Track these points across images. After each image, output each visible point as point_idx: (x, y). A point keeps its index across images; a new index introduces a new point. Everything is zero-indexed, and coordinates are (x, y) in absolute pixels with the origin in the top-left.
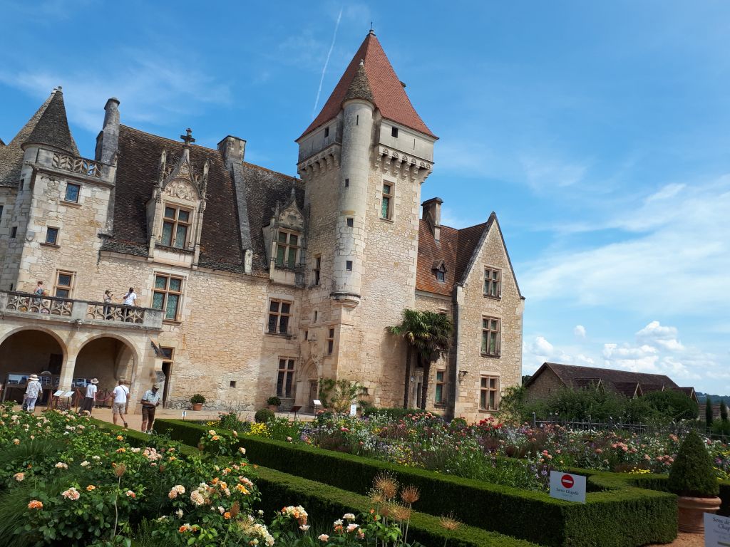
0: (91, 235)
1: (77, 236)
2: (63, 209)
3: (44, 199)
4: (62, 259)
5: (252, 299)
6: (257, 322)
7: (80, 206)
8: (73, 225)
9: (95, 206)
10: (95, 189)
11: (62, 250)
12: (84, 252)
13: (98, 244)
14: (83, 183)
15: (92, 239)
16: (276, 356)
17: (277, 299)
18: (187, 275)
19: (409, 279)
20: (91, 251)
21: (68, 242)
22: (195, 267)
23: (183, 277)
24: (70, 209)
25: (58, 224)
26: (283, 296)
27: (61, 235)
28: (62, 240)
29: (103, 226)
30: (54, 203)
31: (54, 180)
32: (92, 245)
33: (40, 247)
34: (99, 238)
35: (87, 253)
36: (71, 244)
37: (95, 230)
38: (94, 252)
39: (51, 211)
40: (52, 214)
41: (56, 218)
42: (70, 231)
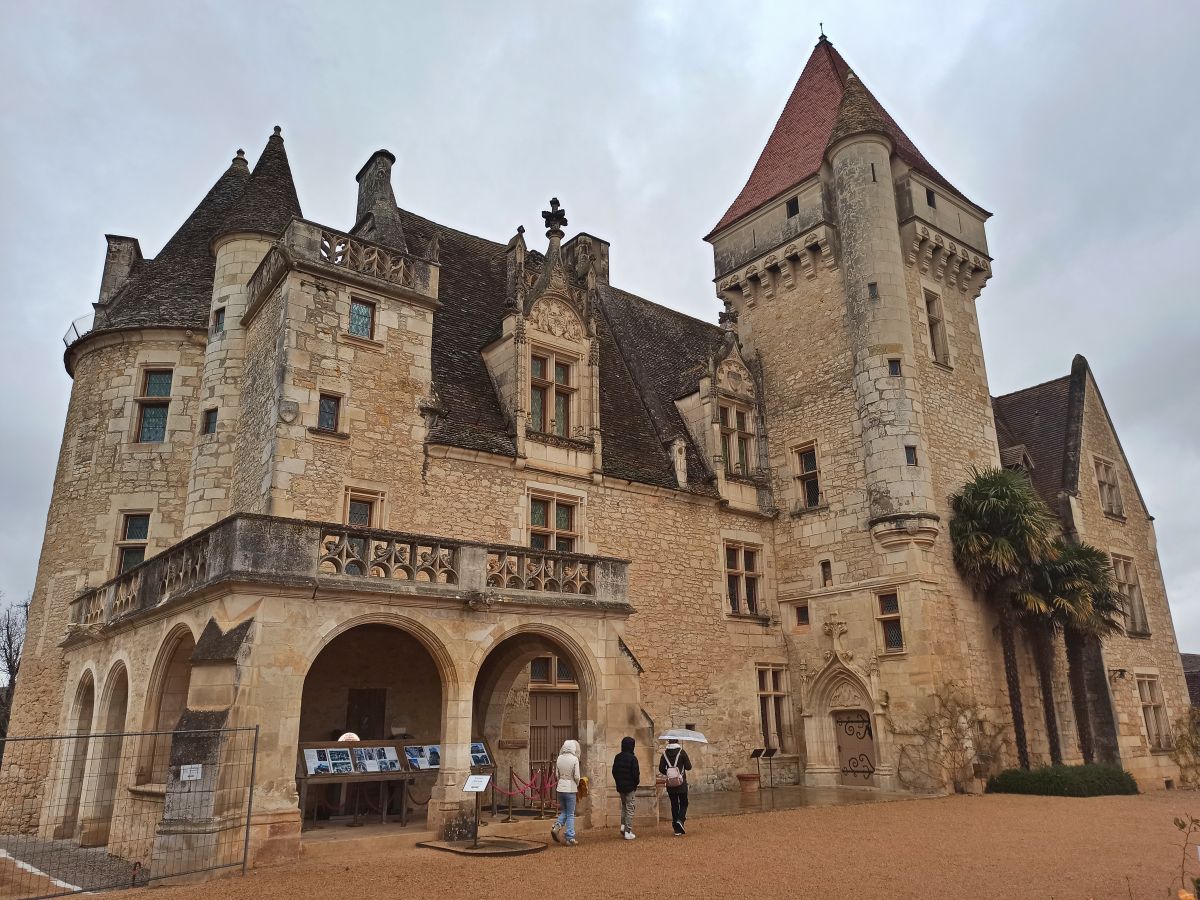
0: (406, 410)
1: (379, 411)
2: (347, 353)
3: (310, 329)
4: (355, 465)
5: (696, 543)
6: (709, 591)
7: (381, 346)
8: (369, 389)
9: (408, 348)
10: (405, 311)
11: (356, 443)
12: (395, 449)
13: (420, 431)
14: (382, 299)
15: (408, 419)
16: (751, 663)
17: (734, 542)
20: (408, 445)
21: (364, 426)
22: (598, 478)
23: (577, 498)
24: (361, 354)
25: (342, 387)
26: (746, 534)
27: (347, 410)
28: (352, 421)
29: (427, 390)
30: (328, 339)
31: (325, 290)
32: (409, 431)
33: (310, 436)
34: (422, 415)
35: (402, 450)
36: (369, 430)
37: (413, 398)
38: (414, 447)
39: (325, 357)
40: (328, 364)
41: (336, 374)
42: (365, 401)
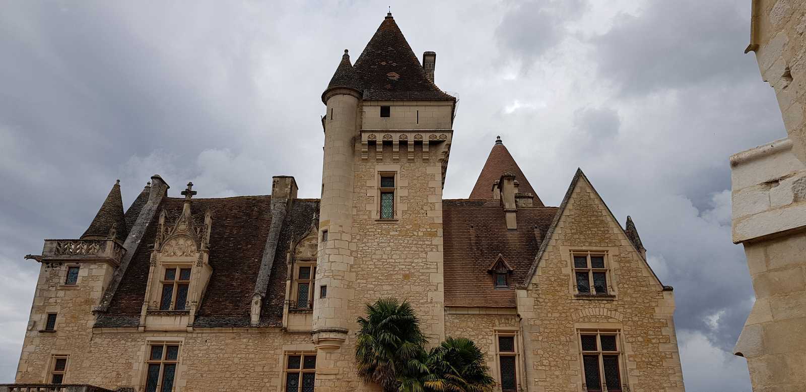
0: (86, 314)
1: (73, 317)
2: (61, 294)
3: (46, 287)
4: (57, 343)
5: (262, 356)
7: (77, 286)
8: (69, 307)
10: (92, 266)
11: (60, 334)
12: (78, 333)
13: (92, 321)
14: (82, 264)
15: (86, 318)
17: (295, 352)
18: (183, 339)
19: (430, 294)
20: (85, 330)
21: (64, 325)
22: (191, 329)
23: (179, 342)
24: (68, 292)
25: (56, 309)
26: (303, 346)
27: (59, 319)
28: (58, 324)
29: (98, 302)
30: (54, 289)
31: (56, 267)
32: (86, 324)
33: (39, 334)
34: (94, 315)
35: (81, 333)
36: (66, 326)
37: (90, 308)
38: (87, 331)
39: (51, 298)
40: (52, 300)
41: (55, 304)
42: (66, 313)
